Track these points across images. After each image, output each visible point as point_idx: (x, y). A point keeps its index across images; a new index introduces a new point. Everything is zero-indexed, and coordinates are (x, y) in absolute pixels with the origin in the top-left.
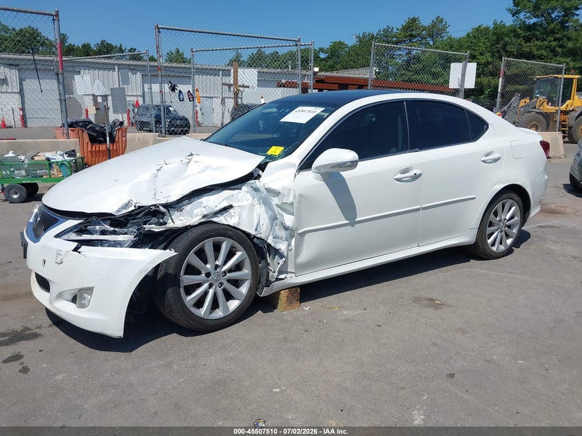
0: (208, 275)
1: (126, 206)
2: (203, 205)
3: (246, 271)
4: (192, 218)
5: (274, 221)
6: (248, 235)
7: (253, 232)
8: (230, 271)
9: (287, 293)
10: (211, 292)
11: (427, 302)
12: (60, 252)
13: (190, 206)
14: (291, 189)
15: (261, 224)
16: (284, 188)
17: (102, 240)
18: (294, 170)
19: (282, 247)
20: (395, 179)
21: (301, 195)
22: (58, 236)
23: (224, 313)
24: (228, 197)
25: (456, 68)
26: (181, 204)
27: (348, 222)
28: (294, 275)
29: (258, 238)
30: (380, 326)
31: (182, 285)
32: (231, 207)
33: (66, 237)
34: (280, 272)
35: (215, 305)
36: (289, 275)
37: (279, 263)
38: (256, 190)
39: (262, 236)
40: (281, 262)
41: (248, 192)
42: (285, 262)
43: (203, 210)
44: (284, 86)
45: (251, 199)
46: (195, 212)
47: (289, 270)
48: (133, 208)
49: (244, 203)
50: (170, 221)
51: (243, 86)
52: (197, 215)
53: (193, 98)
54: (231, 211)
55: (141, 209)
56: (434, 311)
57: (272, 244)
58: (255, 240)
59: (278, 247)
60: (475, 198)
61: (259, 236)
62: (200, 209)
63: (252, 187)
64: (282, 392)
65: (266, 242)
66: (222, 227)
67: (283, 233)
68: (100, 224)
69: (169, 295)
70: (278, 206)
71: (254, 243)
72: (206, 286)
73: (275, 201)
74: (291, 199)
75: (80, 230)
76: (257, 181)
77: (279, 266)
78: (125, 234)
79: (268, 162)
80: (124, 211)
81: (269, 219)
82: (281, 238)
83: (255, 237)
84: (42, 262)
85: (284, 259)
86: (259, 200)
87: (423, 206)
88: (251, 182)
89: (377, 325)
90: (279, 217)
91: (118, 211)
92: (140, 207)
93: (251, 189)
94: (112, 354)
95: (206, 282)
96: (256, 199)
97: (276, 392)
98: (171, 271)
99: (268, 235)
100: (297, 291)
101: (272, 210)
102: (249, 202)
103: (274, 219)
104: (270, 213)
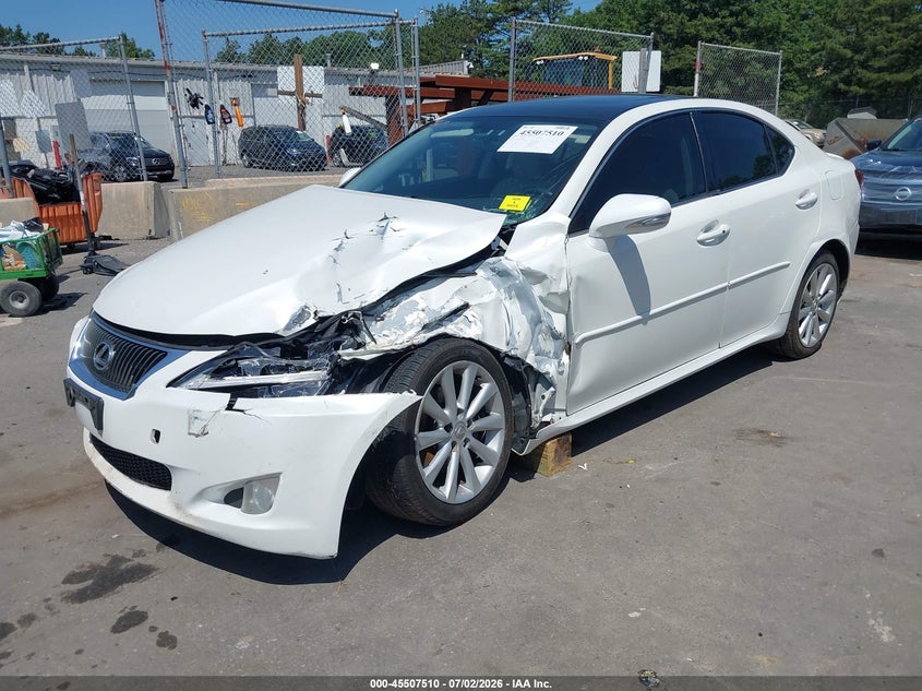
0: (448, 428)
1: (300, 316)
2: (420, 307)
3: (497, 414)
4: (405, 331)
5: (536, 326)
6: (496, 352)
7: (503, 348)
8: (477, 416)
9: (555, 446)
10: (454, 456)
11: (757, 437)
12: (196, 414)
13: (395, 310)
14: (562, 269)
15: (515, 333)
16: (552, 267)
17: (270, 385)
18: (562, 236)
19: (549, 368)
20: (698, 242)
21: (579, 278)
22: (173, 383)
23: (474, 490)
24: (460, 290)
25: (631, 60)
26: (379, 308)
27: (639, 317)
28: (564, 413)
29: (512, 357)
30: (717, 484)
31: (418, 449)
32: (466, 306)
33: (192, 383)
34: (545, 412)
35: (461, 477)
36: (557, 415)
37: (543, 397)
38: (503, 274)
39: (519, 353)
40: (548, 394)
41: (488, 279)
42: (554, 393)
43: (422, 315)
44: (360, 94)
45: (495, 290)
46: (409, 319)
47: (556, 407)
48: (311, 321)
49: (486, 299)
50: (368, 339)
51: (312, 95)
52: (412, 326)
53: (230, 117)
54: (467, 313)
55: (326, 323)
56: (777, 450)
57: (535, 366)
58: (507, 361)
59: (543, 369)
60: (788, 265)
61: (513, 353)
62: (415, 313)
63: (493, 270)
64: (645, 616)
65: (523, 363)
66: (463, 342)
67: (549, 346)
68: (258, 355)
69: (402, 470)
70: (541, 298)
71: (505, 367)
72: (447, 446)
73: (537, 291)
74: (562, 287)
75: (218, 370)
76: (501, 258)
77: (544, 401)
78: (309, 369)
79: (516, 224)
80: (298, 329)
81: (530, 323)
82: (547, 354)
83: (507, 355)
84: (150, 435)
85: (552, 389)
86: (508, 290)
87: (732, 282)
88: (491, 260)
89: (713, 483)
90: (544, 318)
91: (288, 328)
92: (322, 320)
93: (491, 274)
94: (313, 587)
95: (446, 440)
96: (502, 290)
97: (637, 619)
98: (402, 428)
99: (528, 351)
100: (568, 440)
101: (534, 307)
102: (493, 296)
103: (536, 321)
104: (531, 312)
